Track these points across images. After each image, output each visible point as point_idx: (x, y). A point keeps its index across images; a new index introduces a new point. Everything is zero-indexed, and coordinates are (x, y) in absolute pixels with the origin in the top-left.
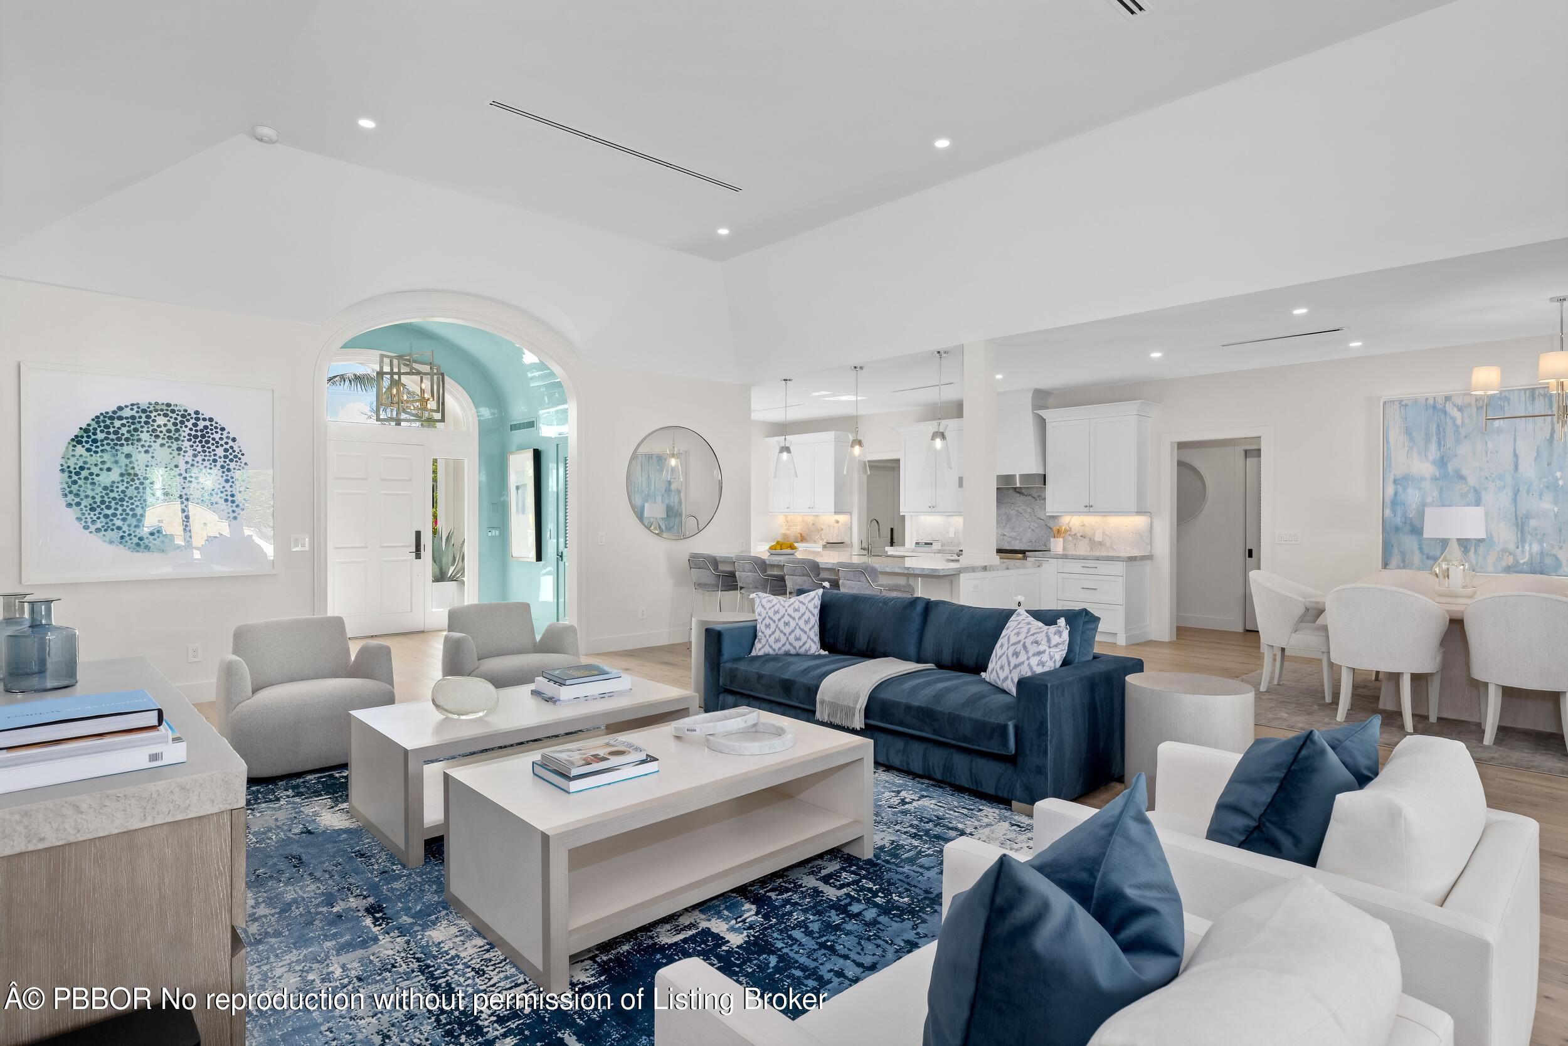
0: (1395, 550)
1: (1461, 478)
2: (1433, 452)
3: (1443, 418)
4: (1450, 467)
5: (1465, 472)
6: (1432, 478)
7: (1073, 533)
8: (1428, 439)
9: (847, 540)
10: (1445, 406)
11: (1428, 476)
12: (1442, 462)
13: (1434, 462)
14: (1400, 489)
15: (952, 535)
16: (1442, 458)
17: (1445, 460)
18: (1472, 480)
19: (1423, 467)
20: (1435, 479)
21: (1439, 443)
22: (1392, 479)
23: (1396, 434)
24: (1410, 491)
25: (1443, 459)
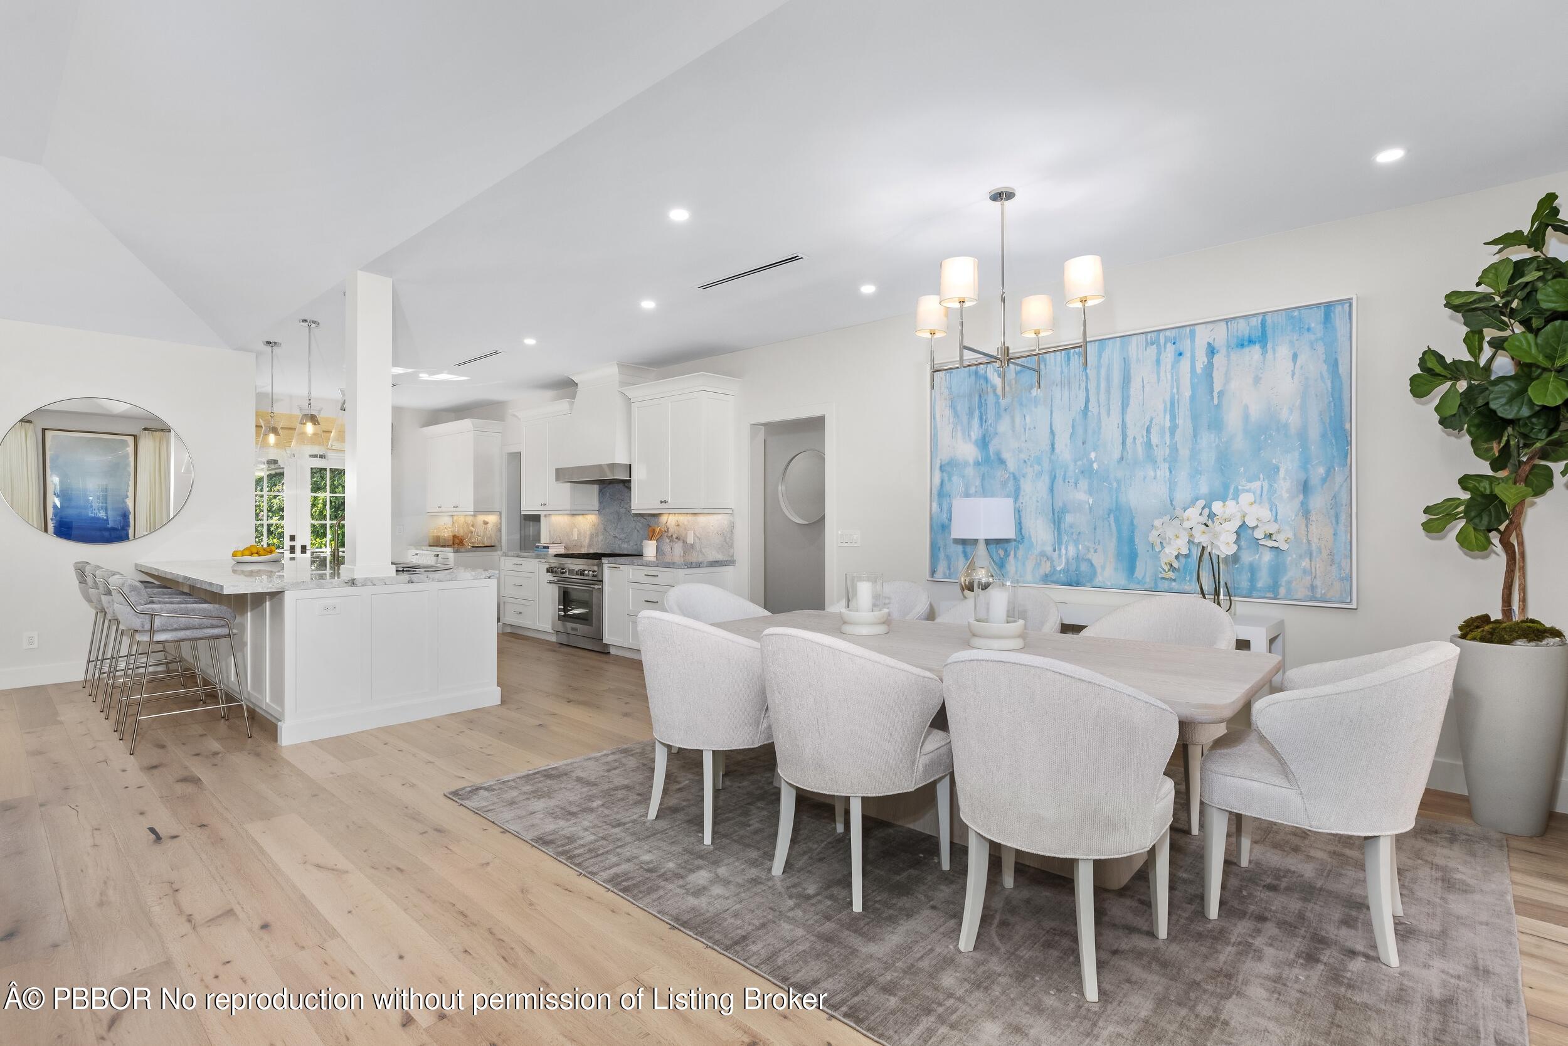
0: (942, 555)
1: (1002, 462)
2: (976, 433)
3: (984, 386)
4: (992, 449)
5: (1006, 455)
6: (975, 463)
7: (670, 535)
8: (971, 414)
9: (497, 544)
10: (986, 372)
11: (971, 461)
12: (984, 443)
13: (976, 443)
14: (946, 478)
15: (575, 537)
16: (984, 437)
17: (987, 439)
18: (1012, 465)
19: (967, 451)
20: (977, 464)
21: (981, 419)
22: (938, 465)
23: (943, 409)
24: (955, 479)
25: (985, 439)
